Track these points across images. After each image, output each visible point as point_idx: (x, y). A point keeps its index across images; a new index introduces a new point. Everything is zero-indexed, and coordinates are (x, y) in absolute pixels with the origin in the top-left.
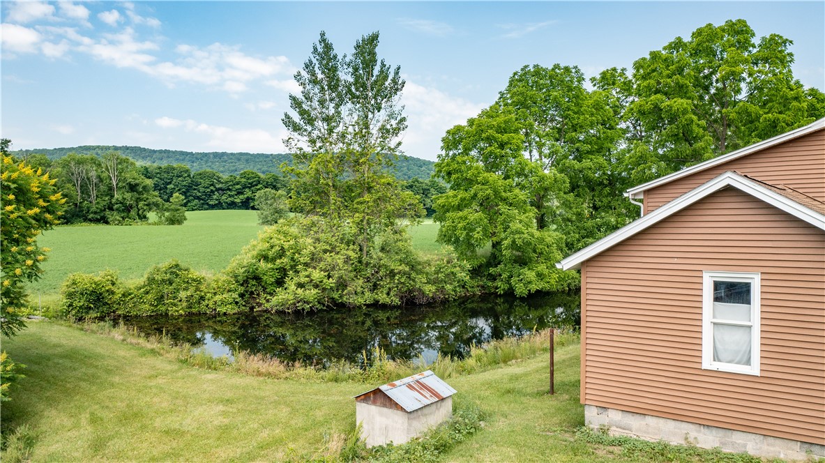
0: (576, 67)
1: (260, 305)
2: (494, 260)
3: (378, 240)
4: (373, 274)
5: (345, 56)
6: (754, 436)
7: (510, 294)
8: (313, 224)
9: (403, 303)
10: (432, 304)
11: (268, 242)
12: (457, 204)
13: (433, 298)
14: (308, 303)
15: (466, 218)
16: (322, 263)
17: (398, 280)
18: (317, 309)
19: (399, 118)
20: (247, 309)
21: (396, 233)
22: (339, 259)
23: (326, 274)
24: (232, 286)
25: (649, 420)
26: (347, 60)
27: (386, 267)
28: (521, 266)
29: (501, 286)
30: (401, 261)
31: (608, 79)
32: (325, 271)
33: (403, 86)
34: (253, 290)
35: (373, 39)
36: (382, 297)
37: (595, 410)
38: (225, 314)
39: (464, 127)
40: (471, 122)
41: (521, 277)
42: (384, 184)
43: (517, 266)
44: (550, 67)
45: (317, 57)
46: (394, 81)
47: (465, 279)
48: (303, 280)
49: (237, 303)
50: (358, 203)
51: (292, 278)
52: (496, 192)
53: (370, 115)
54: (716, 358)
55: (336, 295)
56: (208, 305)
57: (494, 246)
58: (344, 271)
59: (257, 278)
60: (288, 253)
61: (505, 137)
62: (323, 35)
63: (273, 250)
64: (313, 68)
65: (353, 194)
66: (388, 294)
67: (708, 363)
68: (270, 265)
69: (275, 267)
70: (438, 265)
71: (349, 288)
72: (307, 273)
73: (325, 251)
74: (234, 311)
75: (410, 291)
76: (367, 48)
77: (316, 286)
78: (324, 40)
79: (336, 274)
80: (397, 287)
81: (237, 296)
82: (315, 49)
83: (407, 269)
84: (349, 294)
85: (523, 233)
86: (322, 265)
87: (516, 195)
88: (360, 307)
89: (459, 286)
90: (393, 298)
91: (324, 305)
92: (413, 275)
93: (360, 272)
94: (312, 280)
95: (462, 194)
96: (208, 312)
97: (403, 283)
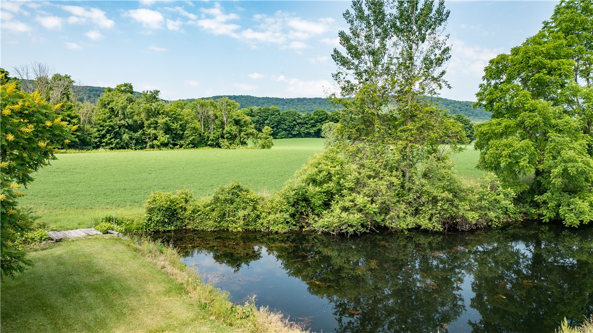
1: (308, 224)
2: (538, 187)
3: (421, 167)
4: (415, 199)
7: (557, 223)
8: (359, 151)
9: (445, 229)
10: (474, 230)
11: (317, 168)
12: (501, 131)
13: (476, 225)
14: (351, 226)
15: (511, 146)
16: (366, 188)
17: (441, 206)
18: (360, 232)
19: (442, 49)
20: (297, 228)
21: (439, 160)
22: (382, 185)
23: (370, 199)
24: (284, 207)
27: (429, 194)
28: (570, 195)
29: (547, 214)
30: (443, 187)
32: (368, 196)
33: (448, 16)
34: (303, 211)
36: (425, 223)
38: (277, 233)
39: (508, 56)
41: (572, 207)
42: (427, 112)
43: (566, 195)
46: (439, 12)
47: (509, 206)
48: (348, 204)
49: (288, 222)
50: (401, 131)
51: (338, 201)
52: (546, 119)
53: (414, 46)
55: (379, 219)
56: (262, 223)
57: (538, 173)
58: (388, 196)
59: (306, 200)
60: (334, 178)
63: (321, 175)
65: (397, 123)
66: (430, 219)
68: (318, 189)
69: (323, 190)
70: (481, 192)
71: (392, 214)
72: (351, 198)
73: (369, 177)
74: (285, 231)
75: (453, 218)
77: (360, 211)
79: (379, 200)
80: (439, 213)
81: (288, 216)
83: (450, 196)
84: (391, 218)
85: (576, 161)
86: (366, 190)
87: (567, 122)
88: (402, 231)
89: (502, 213)
90: (435, 224)
91: (367, 229)
92: (456, 202)
93: (403, 197)
94: (356, 205)
95: (506, 122)
96: (262, 230)
97: (446, 210)
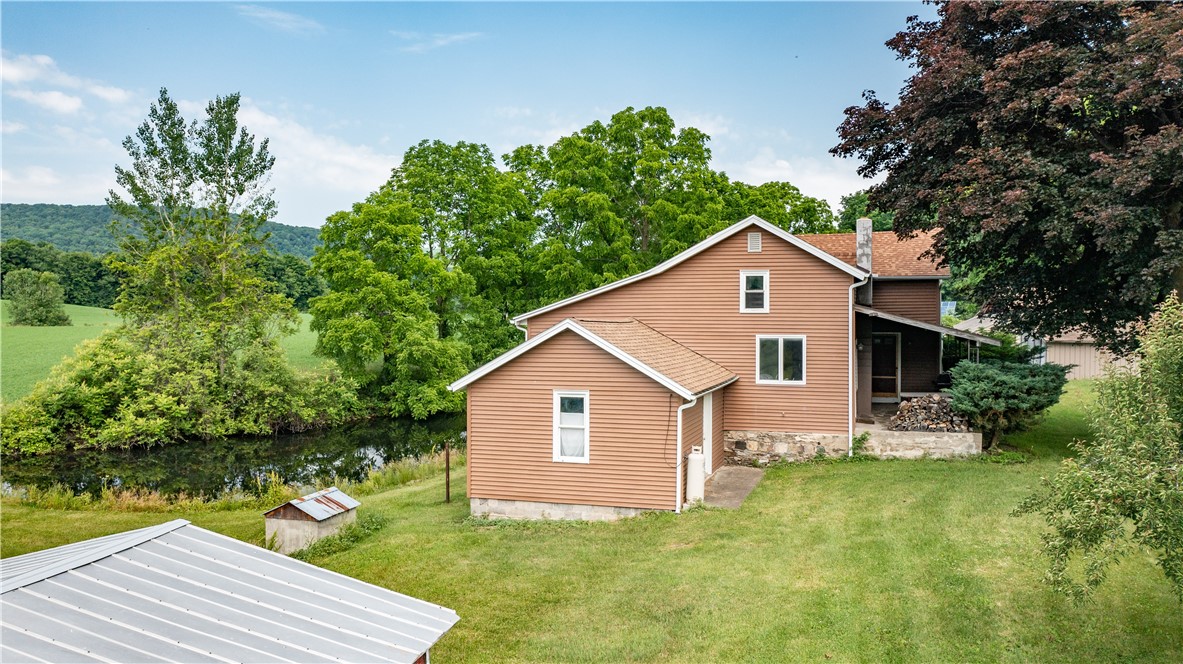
0: (484, 146)
1: (81, 441)
2: (386, 376)
3: (241, 355)
4: (234, 397)
5: (195, 123)
6: (586, 507)
7: (406, 417)
9: (275, 431)
10: (311, 431)
11: (92, 360)
12: (341, 309)
13: (313, 424)
14: (152, 435)
15: (353, 327)
16: (169, 385)
17: (269, 404)
18: (164, 443)
19: (267, 203)
20: (62, 448)
21: (265, 346)
22: (192, 379)
23: (176, 399)
24: (42, 418)
25: (517, 503)
26: (198, 127)
27: (253, 388)
28: (419, 382)
29: (396, 408)
30: (272, 380)
31: (522, 158)
32: (174, 395)
33: (272, 164)
34: (71, 422)
35: (232, 102)
36: (249, 426)
37: (478, 501)
38: (34, 455)
39: (348, 214)
40: (358, 208)
41: (420, 396)
42: (249, 286)
43: (415, 382)
44: (454, 145)
45: (157, 121)
46: (261, 157)
47: (351, 400)
48: (144, 407)
49: (49, 440)
50: (212, 309)
51: (128, 405)
52: (390, 297)
53: (229, 199)
54: (563, 453)
55: (187, 426)
56: (8, 444)
57: (387, 359)
58: (198, 394)
59: (77, 407)
60: (122, 375)
61: (400, 229)
62: (164, 92)
63: (100, 371)
64: (151, 134)
66: (256, 421)
67: (557, 457)
68: (95, 390)
69: (103, 391)
70: (318, 384)
71: (205, 416)
72: (149, 399)
74: (48, 450)
75: (284, 417)
76: (224, 113)
77: (162, 414)
78: (166, 100)
79: (189, 399)
80: (267, 412)
81: (49, 431)
82: (154, 111)
83: (281, 390)
84: (205, 422)
85: (422, 344)
86: (169, 387)
87: (413, 299)
88: (219, 439)
89: (344, 409)
90: (262, 426)
91: (172, 438)
92: (288, 397)
93: (218, 395)
94: (156, 408)
95: (346, 297)
96: (7, 453)
97: (275, 407)
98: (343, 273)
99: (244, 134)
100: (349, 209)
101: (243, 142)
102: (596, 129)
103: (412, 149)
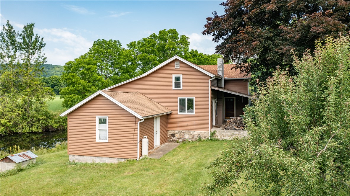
0: (118, 41)
3: (34, 107)
4: (31, 120)
5: (18, 32)
8: (3, 100)
9: (44, 131)
10: (57, 131)
12: (69, 92)
13: (57, 129)
15: (72, 98)
17: (41, 122)
18: (4, 135)
19: (43, 58)
21: (41, 104)
22: (14, 114)
23: (8, 121)
26: (19, 33)
27: (36, 117)
30: (42, 115)
31: (132, 45)
32: (7, 119)
33: (45, 45)
35: (31, 26)
36: (34, 129)
37: (71, 156)
39: (73, 62)
40: (76, 60)
42: (36, 84)
44: (108, 40)
45: (5, 31)
46: (41, 43)
50: (24, 92)
53: (30, 56)
54: (100, 138)
55: (13, 129)
58: (16, 119)
61: (89, 66)
62: (8, 22)
64: (4, 35)
65: (22, 88)
66: (37, 128)
71: (19, 126)
73: (8, 111)
75: (47, 127)
76: (29, 29)
77: (3, 126)
78: (9, 25)
79: (13, 121)
80: (41, 125)
82: (4, 28)
83: (45, 118)
84: (19, 128)
86: (6, 117)
87: (92, 89)
91: (7, 134)
92: (48, 120)
93: (25, 119)
95: (71, 88)
97: (43, 123)
98: (70, 81)
99: (37, 36)
100: (73, 60)
101: (36, 39)
102: (154, 36)
103: (95, 42)
